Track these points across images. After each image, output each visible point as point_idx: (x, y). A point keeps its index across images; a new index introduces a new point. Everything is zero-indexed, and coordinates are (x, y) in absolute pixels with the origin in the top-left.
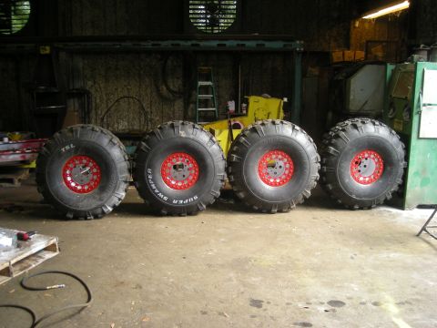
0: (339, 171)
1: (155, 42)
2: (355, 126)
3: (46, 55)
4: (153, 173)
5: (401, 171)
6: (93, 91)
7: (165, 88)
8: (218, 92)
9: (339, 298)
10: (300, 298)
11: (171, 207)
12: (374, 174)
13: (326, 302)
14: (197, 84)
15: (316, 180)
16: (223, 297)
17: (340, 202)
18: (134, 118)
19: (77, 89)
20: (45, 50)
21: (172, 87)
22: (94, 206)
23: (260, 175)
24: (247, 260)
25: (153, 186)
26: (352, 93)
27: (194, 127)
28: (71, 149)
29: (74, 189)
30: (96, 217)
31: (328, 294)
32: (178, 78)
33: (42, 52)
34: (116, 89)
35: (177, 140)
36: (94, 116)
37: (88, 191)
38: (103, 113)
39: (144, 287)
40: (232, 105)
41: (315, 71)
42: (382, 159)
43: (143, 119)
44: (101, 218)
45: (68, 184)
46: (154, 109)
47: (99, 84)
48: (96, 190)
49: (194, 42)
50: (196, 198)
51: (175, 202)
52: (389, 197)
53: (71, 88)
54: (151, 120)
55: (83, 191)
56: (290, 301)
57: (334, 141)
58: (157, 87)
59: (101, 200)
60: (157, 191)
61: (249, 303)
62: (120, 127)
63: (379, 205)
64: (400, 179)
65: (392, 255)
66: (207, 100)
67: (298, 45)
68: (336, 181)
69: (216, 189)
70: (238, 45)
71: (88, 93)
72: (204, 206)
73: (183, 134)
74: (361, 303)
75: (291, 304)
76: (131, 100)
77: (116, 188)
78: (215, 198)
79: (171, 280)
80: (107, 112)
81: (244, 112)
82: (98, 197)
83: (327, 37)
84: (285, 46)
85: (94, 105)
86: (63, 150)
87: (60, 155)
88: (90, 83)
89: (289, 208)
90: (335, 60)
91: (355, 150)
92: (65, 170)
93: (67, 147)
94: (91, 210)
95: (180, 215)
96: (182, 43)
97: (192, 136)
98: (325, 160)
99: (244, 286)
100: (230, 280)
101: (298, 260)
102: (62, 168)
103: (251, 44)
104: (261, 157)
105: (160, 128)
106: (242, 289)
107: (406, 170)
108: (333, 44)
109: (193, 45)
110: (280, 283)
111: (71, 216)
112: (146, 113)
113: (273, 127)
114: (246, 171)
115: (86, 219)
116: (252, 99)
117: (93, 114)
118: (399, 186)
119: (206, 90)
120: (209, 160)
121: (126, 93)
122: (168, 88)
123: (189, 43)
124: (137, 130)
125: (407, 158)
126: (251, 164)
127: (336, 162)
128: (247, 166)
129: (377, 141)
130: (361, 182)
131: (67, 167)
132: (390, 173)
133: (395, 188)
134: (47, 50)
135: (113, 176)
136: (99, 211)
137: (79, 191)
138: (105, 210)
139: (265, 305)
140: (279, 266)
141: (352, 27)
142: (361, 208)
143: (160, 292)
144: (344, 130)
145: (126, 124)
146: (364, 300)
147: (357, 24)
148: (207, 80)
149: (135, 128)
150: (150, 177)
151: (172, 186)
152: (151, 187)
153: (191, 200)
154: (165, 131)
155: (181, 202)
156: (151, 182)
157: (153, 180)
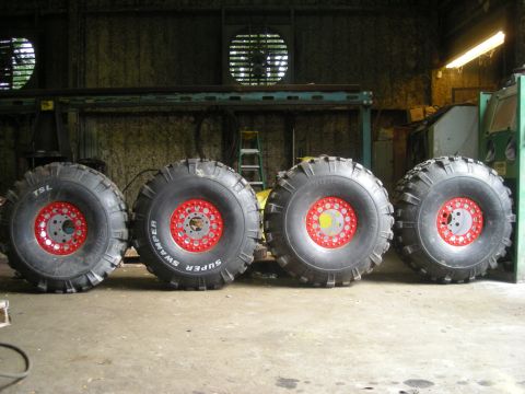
0: (421, 226)
1: (184, 96)
2: (440, 164)
3: (48, 111)
4: (158, 228)
5: (508, 228)
8: (267, 163)
9: (423, 377)
10: (360, 377)
11: (184, 276)
12: (471, 231)
13: (401, 381)
14: (239, 152)
15: (389, 240)
16: (233, 375)
17: (424, 271)
19: (89, 159)
20: (48, 105)
22: (75, 272)
23: (309, 231)
24: (282, 334)
25: (158, 245)
26: (436, 143)
27: (216, 165)
28: (46, 193)
29: (49, 249)
30: (80, 290)
31: (406, 372)
32: (215, 146)
33: (44, 108)
34: (138, 160)
35: (193, 181)
37: (69, 251)
39: (114, 362)
41: (389, 133)
42: (481, 209)
44: (87, 291)
45: (41, 241)
48: (79, 251)
49: (234, 95)
50: (218, 263)
51: (189, 268)
52: (494, 265)
53: (82, 157)
55: (62, 252)
56: (342, 381)
57: (411, 185)
59: (85, 264)
60: (163, 253)
61: (275, 382)
63: (479, 278)
64: (508, 239)
65: (504, 328)
66: (252, 172)
67: (365, 97)
68: (417, 240)
69: (246, 251)
70: (289, 98)
71: (103, 164)
72: (231, 277)
73: (200, 173)
74: (459, 383)
75: (343, 384)
77: (107, 248)
78: (246, 264)
79: (160, 355)
80: (127, 188)
82: (81, 259)
83: (403, 93)
84: (348, 97)
86: (36, 193)
87: (31, 199)
88: (105, 153)
89: (352, 280)
90: (414, 119)
91: (441, 196)
92: (38, 223)
93: (42, 190)
94: (72, 278)
95: (196, 289)
96: (218, 96)
97: (213, 177)
98: (400, 211)
99: (273, 362)
100: (252, 355)
101: (361, 334)
102: (34, 219)
103: (305, 96)
104: (310, 206)
105: (170, 167)
106: (268, 366)
107: (515, 226)
108: (410, 100)
109: (232, 98)
110: (329, 359)
111: (45, 287)
113: (326, 164)
114: (289, 227)
115: (65, 292)
118: (507, 248)
119: (250, 159)
120: (236, 210)
121: (150, 166)
123: (227, 96)
125: (515, 209)
126: (296, 216)
127: (416, 213)
128: (290, 219)
129: (472, 183)
130: (452, 243)
131: (40, 218)
132: (493, 230)
133: (501, 252)
134: (50, 105)
135: (104, 230)
136: (83, 281)
137: (57, 252)
138: (92, 280)
139: (299, 386)
140: (332, 340)
141: (434, 78)
142: (454, 282)
143: (138, 368)
144: (425, 170)
146: (464, 379)
147: (440, 75)
148: (252, 147)
150: (154, 233)
151: (185, 247)
152: (156, 247)
153: (211, 266)
154: (177, 170)
155: (198, 268)
156: (156, 240)
157: (158, 236)
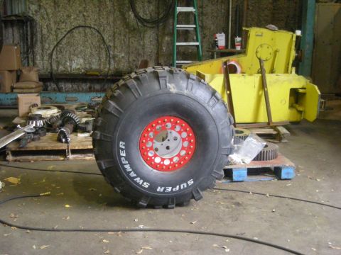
4: (127, 149)
6: (37, 18)
7: (132, 16)
8: (202, 21)
11: (154, 198)
14: (174, 10)
18: (92, 55)
19: (16, 16)
21: (141, 14)
25: (128, 167)
27: (188, 77)
32: (150, 2)
34: (69, 16)
35: (165, 97)
36: (40, 51)
38: (52, 47)
40: (221, 40)
43: (103, 55)
46: (117, 43)
47: (46, 10)
50: (191, 182)
51: (160, 189)
53: (9, 14)
54: (114, 57)
58: (123, 14)
60: (133, 174)
62: (74, 66)
66: (187, 32)
71: (32, 20)
73: (172, 88)
76: (88, 30)
80: (57, 45)
81: (238, 48)
85: (39, 36)
88: (34, 8)
105: (137, 79)
112: (108, 48)
116: (254, 32)
117: (38, 49)
119: (186, 17)
121: (81, 22)
122: (137, 16)
124: (96, 70)
145: (82, 61)
148: (188, 5)
149: (94, 67)
150: (123, 154)
151: (155, 166)
152: (125, 169)
153: (184, 186)
154: (145, 85)
155: (169, 189)
156: (125, 162)
157: (127, 158)
